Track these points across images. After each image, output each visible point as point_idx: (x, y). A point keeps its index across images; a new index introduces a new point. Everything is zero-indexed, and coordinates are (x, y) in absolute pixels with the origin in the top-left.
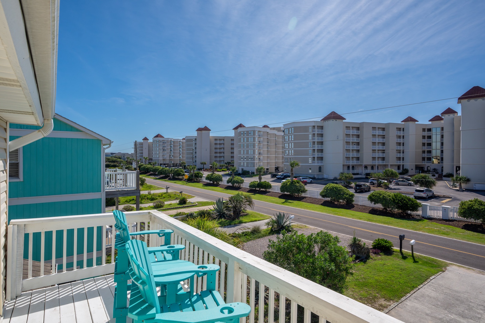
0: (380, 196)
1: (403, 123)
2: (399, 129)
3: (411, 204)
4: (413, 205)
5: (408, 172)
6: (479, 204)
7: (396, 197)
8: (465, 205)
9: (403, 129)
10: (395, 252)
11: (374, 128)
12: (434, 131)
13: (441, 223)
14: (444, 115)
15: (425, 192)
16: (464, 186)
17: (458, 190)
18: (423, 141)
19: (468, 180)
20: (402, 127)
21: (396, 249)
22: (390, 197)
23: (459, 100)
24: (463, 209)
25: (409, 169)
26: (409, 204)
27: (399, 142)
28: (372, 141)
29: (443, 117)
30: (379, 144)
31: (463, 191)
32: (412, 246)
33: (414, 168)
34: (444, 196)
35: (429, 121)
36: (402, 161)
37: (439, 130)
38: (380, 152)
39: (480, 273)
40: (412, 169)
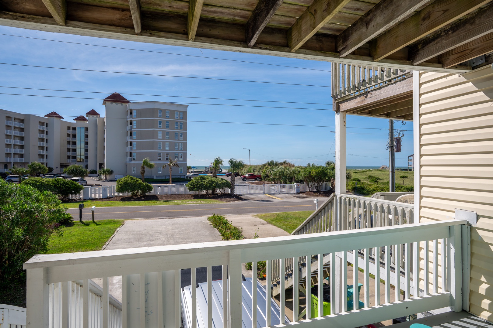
0: (37, 183)
1: (47, 117)
2: (42, 124)
3: (74, 187)
4: (76, 187)
5: (52, 171)
6: (131, 179)
7: (57, 182)
8: (121, 181)
9: (47, 124)
10: (75, 223)
11: (8, 118)
12: (78, 130)
13: (103, 201)
14: (89, 115)
15: (80, 181)
16: (108, 177)
17: (104, 181)
18: (68, 139)
19: (111, 172)
20: (46, 122)
21: (76, 220)
22: (49, 182)
23: (105, 101)
24: (120, 185)
25: (53, 168)
26: (72, 187)
27: (42, 137)
28: (6, 133)
29: (87, 118)
30: (16, 138)
31: (109, 181)
32: (93, 212)
33: (59, 167)
34: (96, 184)
35: (74, 120)
36: (45, 159)
37: (83, 131)
38: (17, 147)
39: (146, 219)
40: (57, 168)
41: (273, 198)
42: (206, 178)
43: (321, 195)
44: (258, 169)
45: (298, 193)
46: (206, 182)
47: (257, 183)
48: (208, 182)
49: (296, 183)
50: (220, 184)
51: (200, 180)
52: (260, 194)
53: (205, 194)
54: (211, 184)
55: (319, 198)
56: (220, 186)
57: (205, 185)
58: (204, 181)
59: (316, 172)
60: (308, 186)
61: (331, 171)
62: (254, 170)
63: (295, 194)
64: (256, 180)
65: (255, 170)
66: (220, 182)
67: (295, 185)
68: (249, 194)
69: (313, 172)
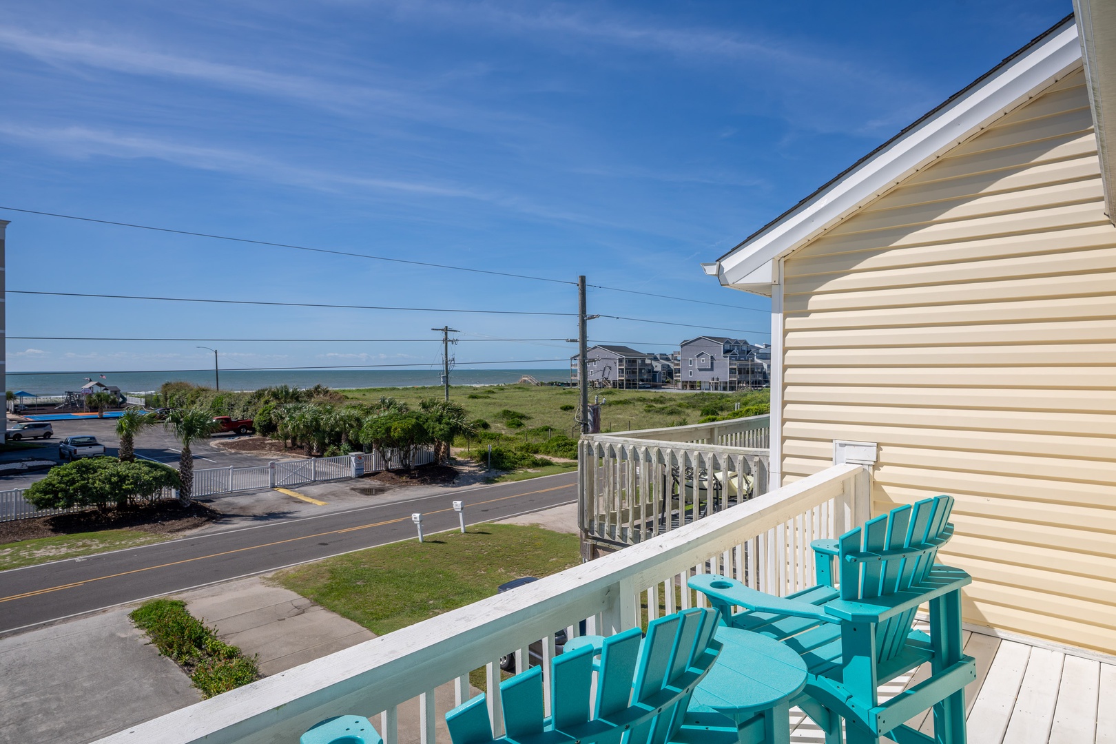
41: (300, 502)
42: (99, 467)
43: (414, 481)
44: (242, 403)
45: (361, 476)
46: (100, 480)
47: (243, 446)
48: (106, 479)
49: (354, 454)
50: (149, 483)
51: (77, 477)
52: (262, 490)
53: (94, 512)
54: (115, 486)
55: (411, 488)
56: (146, 488)
57: (95, 488)
58: (91, 476)
59: (403, 429)
60: (383, 456)
61: (437, 424)
62: (231, 407)
63: (351, 478)
64: (239, 434)
65: (232, 405)
66: (146, 477)
67: (353, 459)
68: (233, 494)
69: (396, 429)
